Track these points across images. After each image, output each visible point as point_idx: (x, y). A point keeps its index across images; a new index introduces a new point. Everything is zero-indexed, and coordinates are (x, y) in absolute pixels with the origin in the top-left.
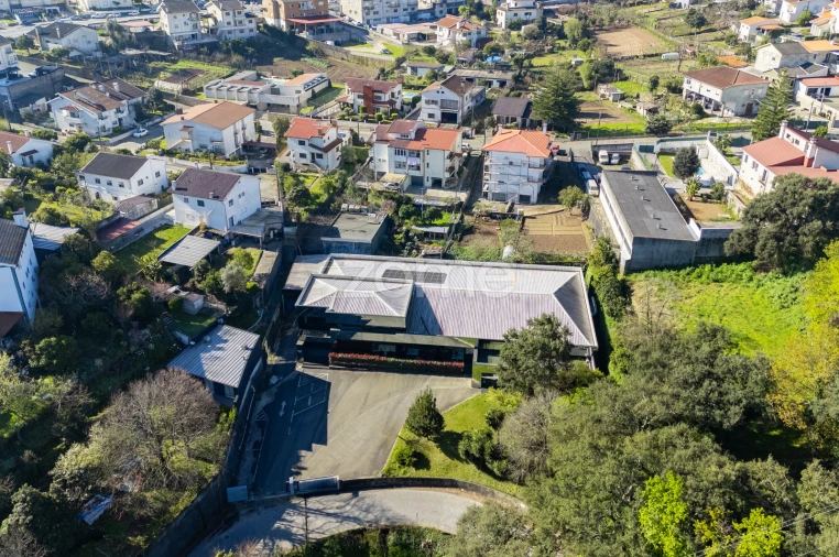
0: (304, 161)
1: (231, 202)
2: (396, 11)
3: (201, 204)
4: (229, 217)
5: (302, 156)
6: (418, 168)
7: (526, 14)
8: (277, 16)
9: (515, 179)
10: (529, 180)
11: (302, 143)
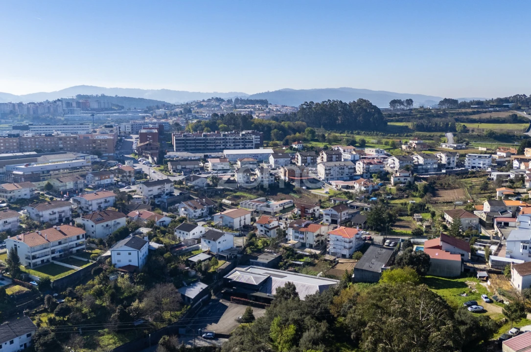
0: (262, 233)
1: (219, 242)
2: (342, 175)
3: (209, 242)
4: (218, 248)
5: (262, 231)
6: (303, 239)
7: (405, 179)
9: (339, 247)
10: (345, 247)
11: (261, 226)
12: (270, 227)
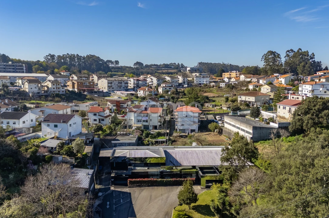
1: (70, 125)
2: (120, 88)
3: (56, 126)
4: (69, 132)
5: (95, 120)
6: (147, 121)
7: (169, 89)
8: (73, 87)
9: (188, 123)
10: (194, 122)
11: (95, 115)
12: (105, 115)
